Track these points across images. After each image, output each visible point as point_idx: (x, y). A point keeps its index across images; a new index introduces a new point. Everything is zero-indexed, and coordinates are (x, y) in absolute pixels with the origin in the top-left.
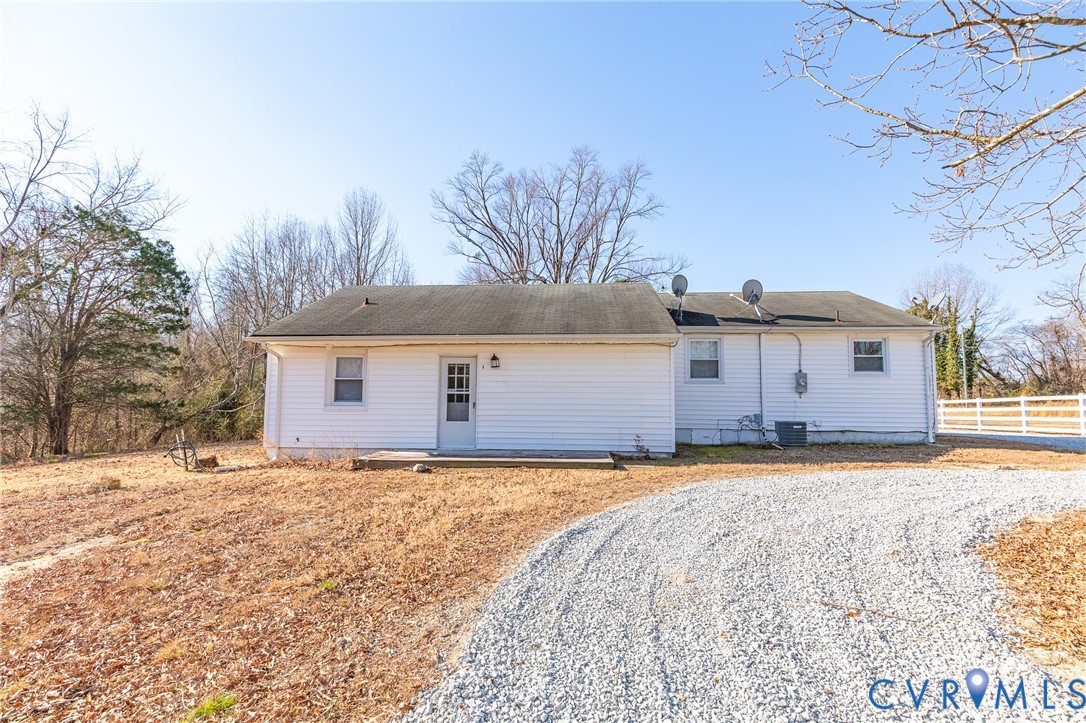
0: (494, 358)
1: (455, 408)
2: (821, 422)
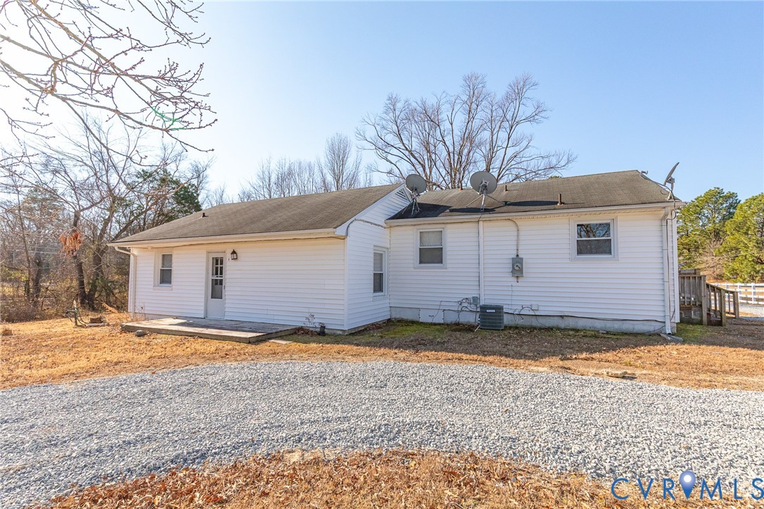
0: (234, 252)
1: (216, 289)
2: (538, 306)
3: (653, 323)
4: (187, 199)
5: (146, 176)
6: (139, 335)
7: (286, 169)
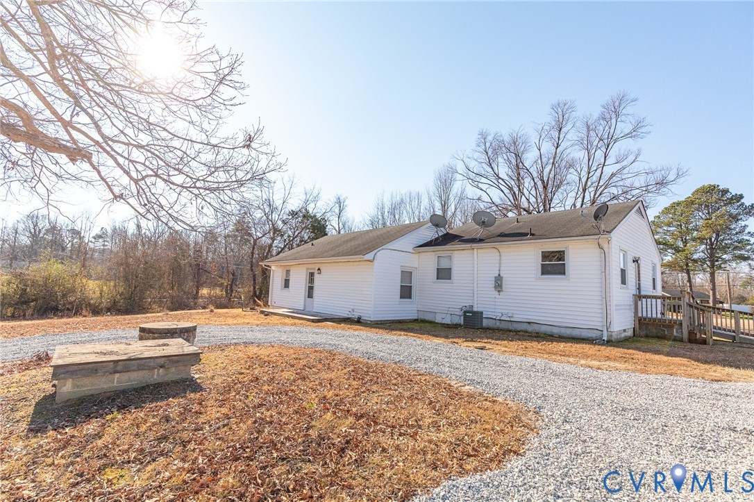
0: (319, 269)
1: (310, 292)
2: (513, 314)
3: (595, 331)
4: (318, 228)
5: (294, 214)
6: (266, 315)
7: (398, 199)
